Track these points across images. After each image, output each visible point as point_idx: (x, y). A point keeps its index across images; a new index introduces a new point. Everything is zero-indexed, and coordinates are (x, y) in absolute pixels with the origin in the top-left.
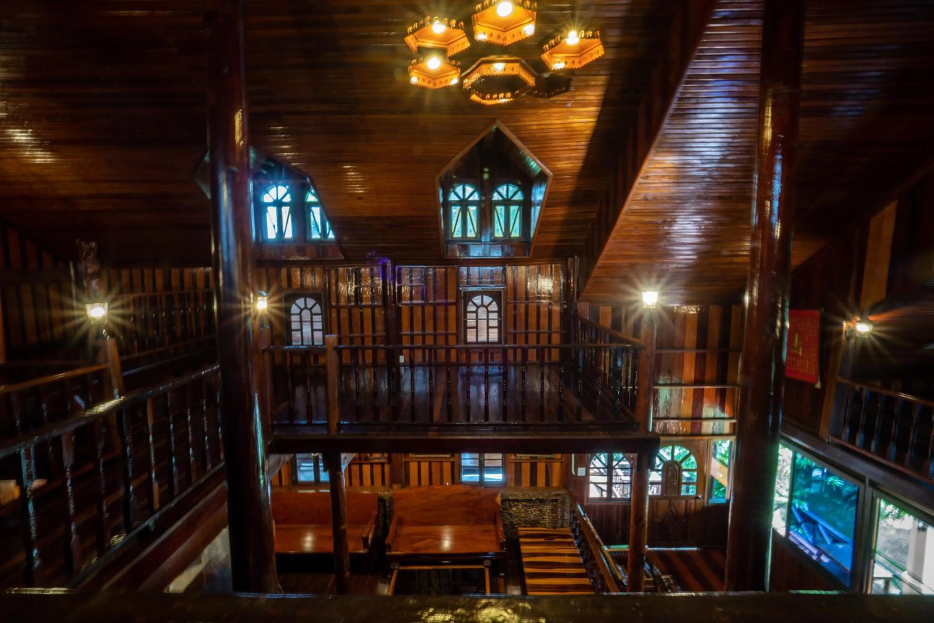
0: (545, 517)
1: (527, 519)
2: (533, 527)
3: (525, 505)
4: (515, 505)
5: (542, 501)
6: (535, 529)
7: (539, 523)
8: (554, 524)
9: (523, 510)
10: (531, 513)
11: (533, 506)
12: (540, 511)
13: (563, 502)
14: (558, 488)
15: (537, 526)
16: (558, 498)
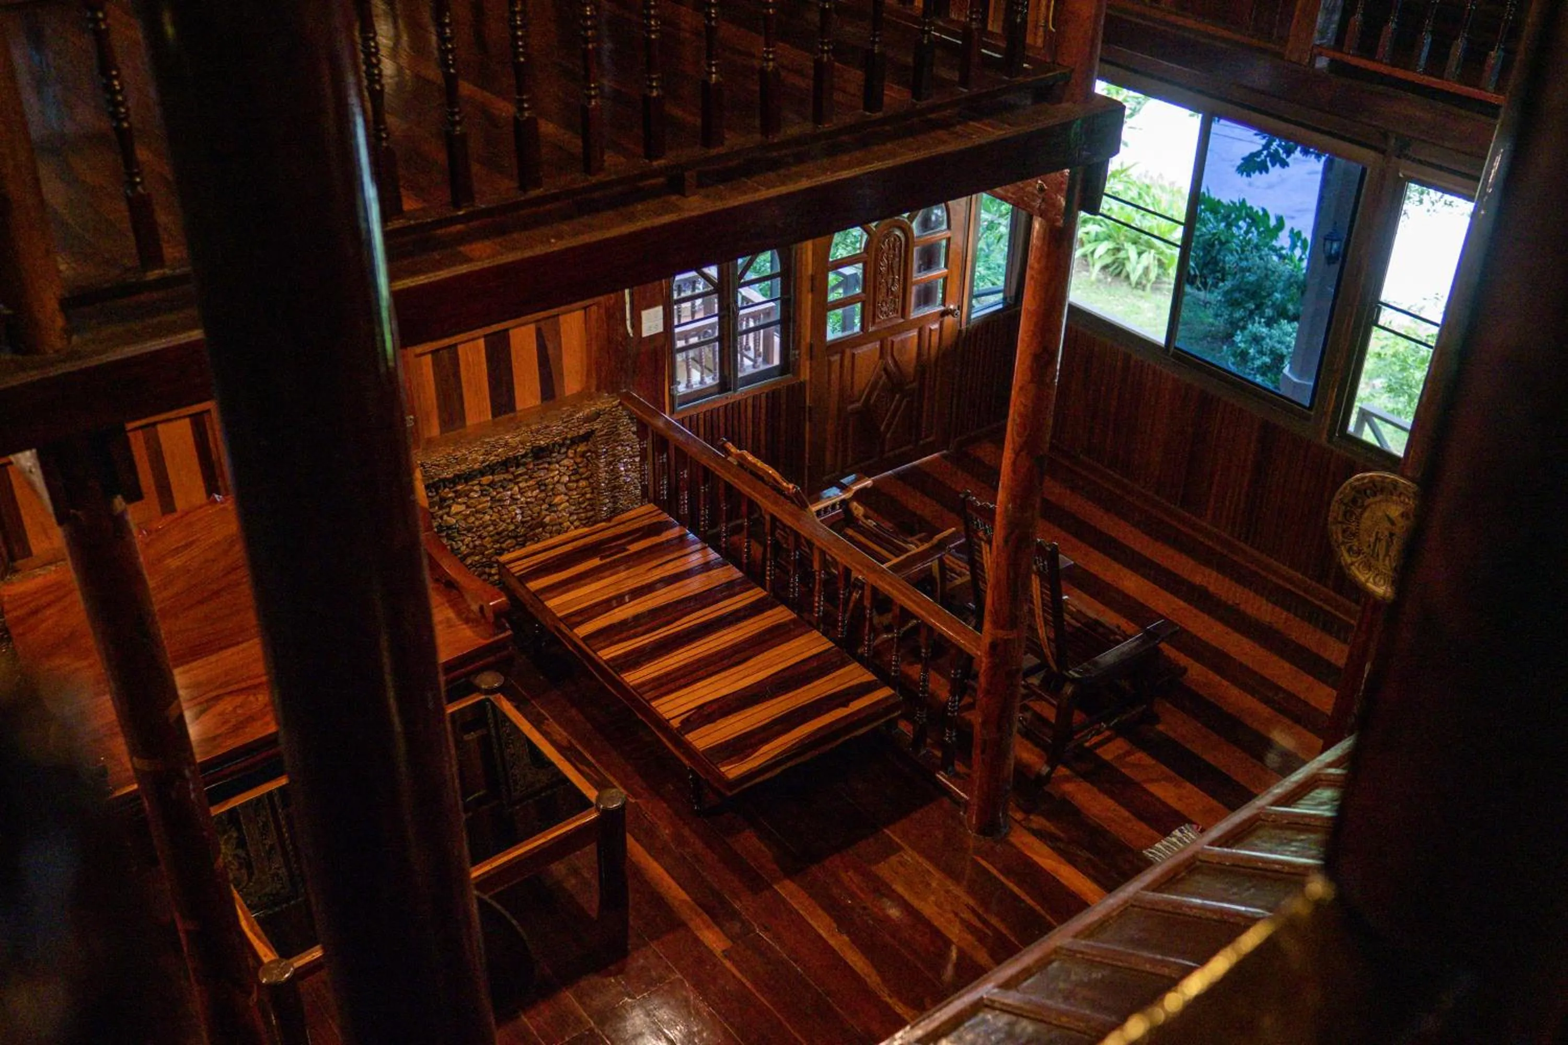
0: (557, 500)
1: (503, 526)
2: (523, 545)
3: (492, 484)
4: (458, 494)
5: (540, 454)
6: (531, 548)
7: (543, 525)
8: (586, 510)
9: (486, 502)
10: (513, 499)
11: (515, 480)
12: (541, 485)
13: (613, 436)
14: (584, 396)
15: (536, 539)
16: (597, 426)
